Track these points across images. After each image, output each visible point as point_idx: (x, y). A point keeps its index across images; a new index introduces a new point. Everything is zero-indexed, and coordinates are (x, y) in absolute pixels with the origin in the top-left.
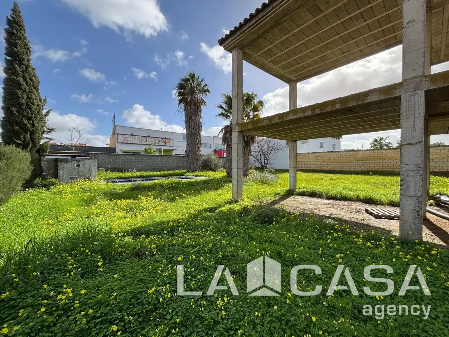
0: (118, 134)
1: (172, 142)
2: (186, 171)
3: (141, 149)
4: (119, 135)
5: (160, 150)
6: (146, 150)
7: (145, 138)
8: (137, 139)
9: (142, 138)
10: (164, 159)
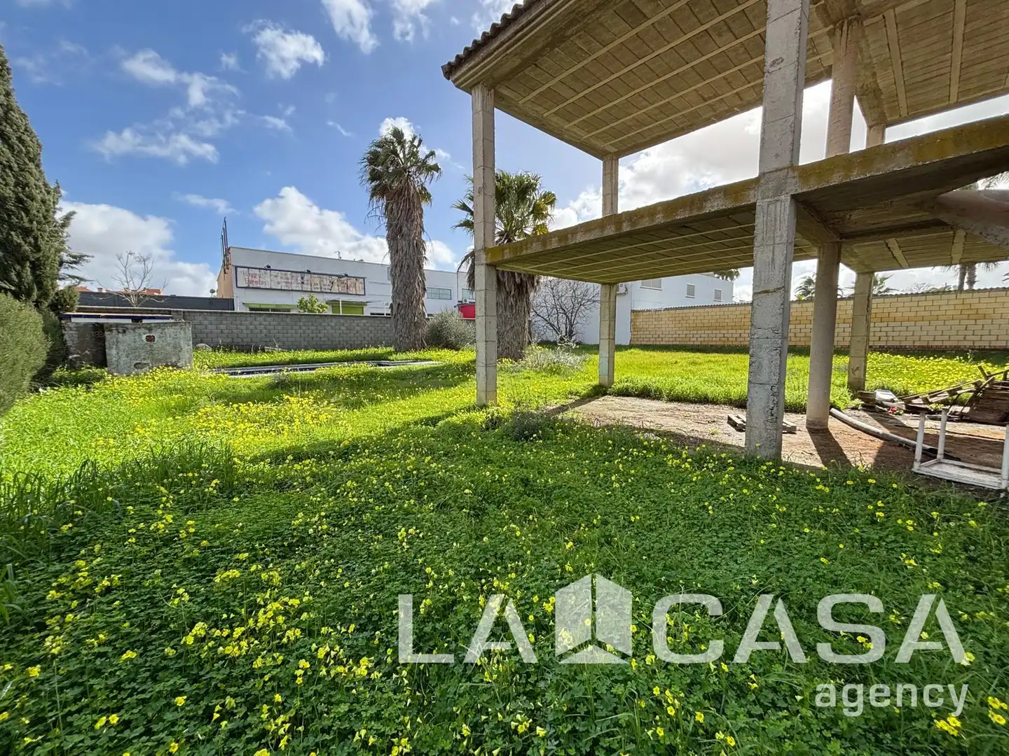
0: (236, 267)
1: (362, 286)
2: (392, 349)
3: (290, 301)
4: (239, 269)
5: (334, 304)
6: (302, 305)
7: (299, 275)
8: (281, 278)
9: (292, 277)
10: (343, 325)
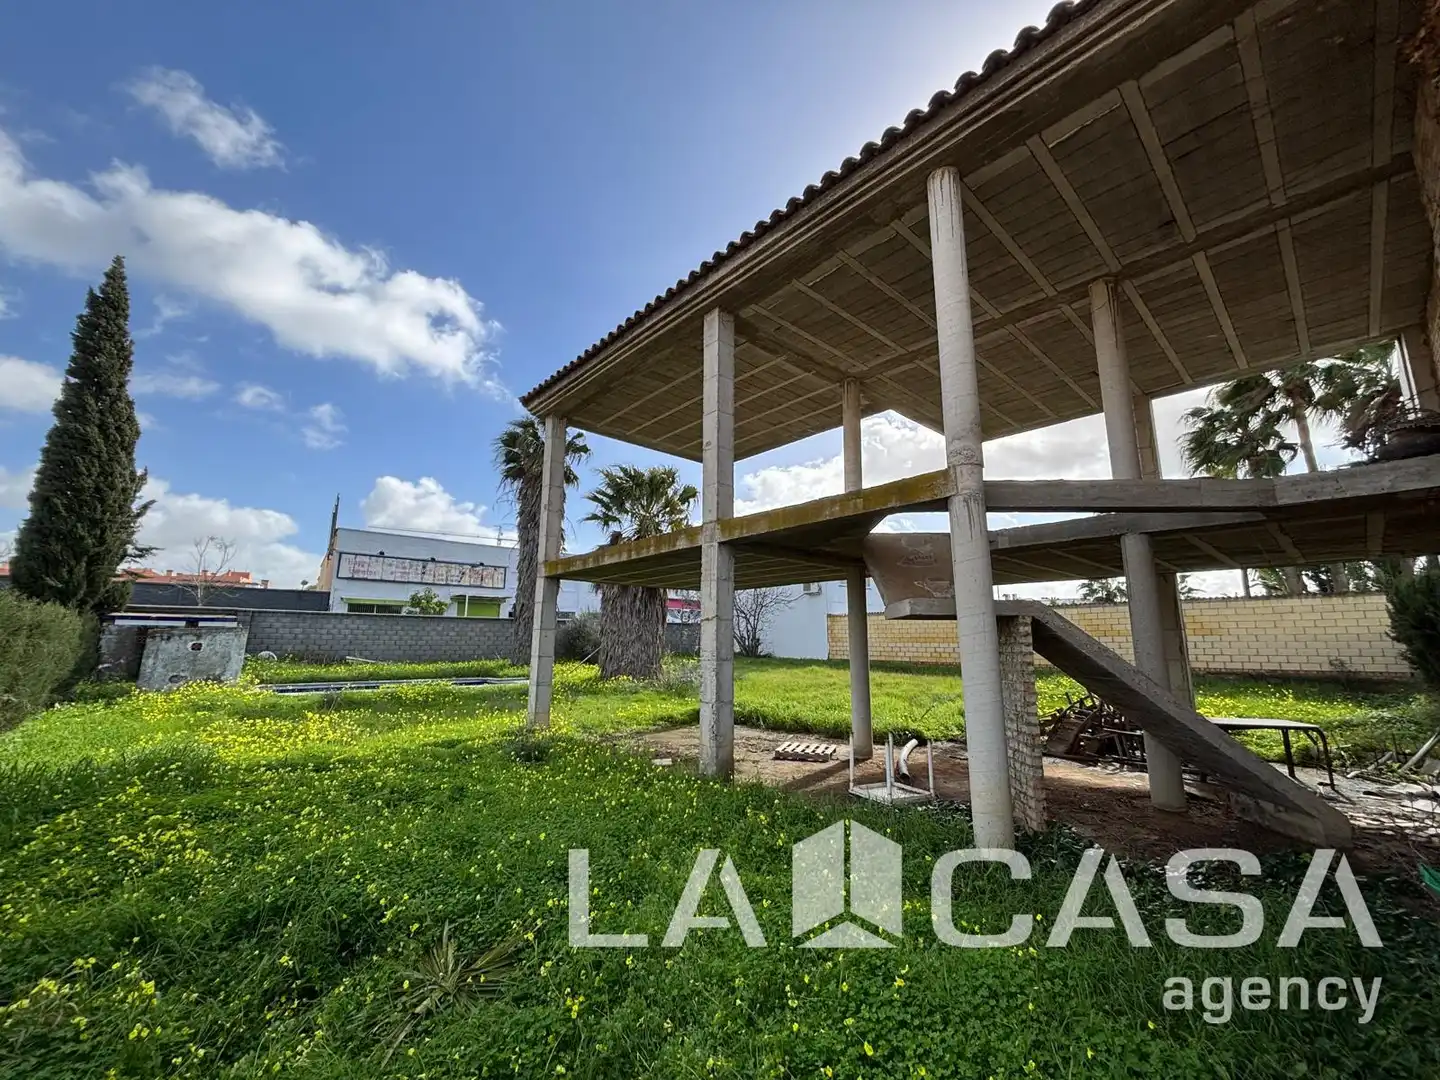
0: (341, 554)
1: (501, 577)
2: (508, 662)
3: (400, 596)
4: (344, 556)
5: (459, 601)
6: (415, 601)
7: (420, 563)
8: (395, 567)
9: (411, 566)
10: (453, 629)
